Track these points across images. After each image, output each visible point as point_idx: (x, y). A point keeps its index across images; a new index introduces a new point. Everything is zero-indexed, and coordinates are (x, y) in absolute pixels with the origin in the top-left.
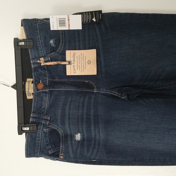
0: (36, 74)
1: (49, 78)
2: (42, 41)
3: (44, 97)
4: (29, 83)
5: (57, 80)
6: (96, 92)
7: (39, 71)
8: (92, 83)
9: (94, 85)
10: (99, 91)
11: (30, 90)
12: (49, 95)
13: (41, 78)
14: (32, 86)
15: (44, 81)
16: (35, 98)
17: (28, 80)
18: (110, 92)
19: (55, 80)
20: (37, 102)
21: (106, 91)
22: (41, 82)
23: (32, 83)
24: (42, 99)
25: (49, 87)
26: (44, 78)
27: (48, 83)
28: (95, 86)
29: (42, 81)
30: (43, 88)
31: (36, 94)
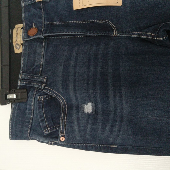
0: (27, 16)
1: (46, 21)
3: (38, 48)
4: (17, 30)
5: (57, 23)
6: (117, 36)
7: (32, 11)
8: (110, 23)
9: (112, 26)
10: (121, 33)
11: (18, 40)
12: (46, 46)
13: (34, 22)
14: (21, 34)
15: (39, 25)
16: (24, 50)
17: (17, 26)
18: (139, 34)
19: (54, 23)
20: (28, 57)
21: (133, 34)
22: (34, 27)
23: (22, 29)
24: (35, 53)
25: (44, 31)
26: (39, 20)
27: (44, 27)
28: (114, 28)
29: (36, 25)
30: (37, 34)
31: (27, 44)
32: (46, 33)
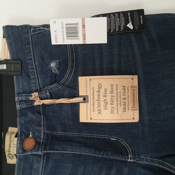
0: (22, 122)
1: (45, 129)
2: (36, 64)
3: (35, 163)
4: (11, 136)
5: (60, 133)
6: (132, 162)
7: (29, 116)
8: (124, 143)
9: (127, 146)
10: (138, 159)
11: (12, 149)
12: (45, 160)
13: (31, 129)
14: (16, 143)
15: (37, 134)
16: (19, 164)
17: (11, 129)
18: (159, 163)
19: (55, 133)
20: (23, 172)
21: (152, 161)
22: (31, 136)
23: (16, 136)
24: (31, 167)
25: (43, 147)
26: (37, 128)
27: (43, 139)
28: (129, 149)
29: (33, 133)
31: (21, 157)
32: (45, 149)
